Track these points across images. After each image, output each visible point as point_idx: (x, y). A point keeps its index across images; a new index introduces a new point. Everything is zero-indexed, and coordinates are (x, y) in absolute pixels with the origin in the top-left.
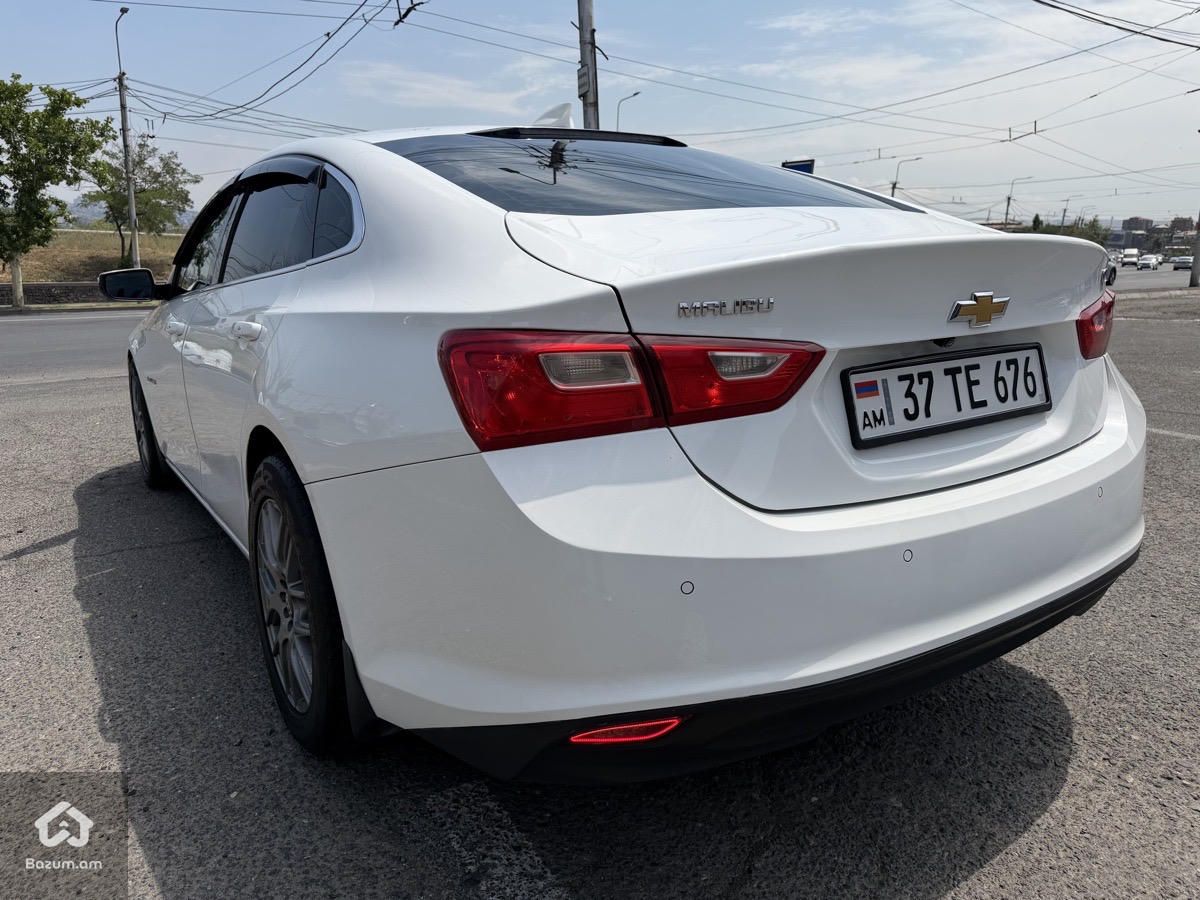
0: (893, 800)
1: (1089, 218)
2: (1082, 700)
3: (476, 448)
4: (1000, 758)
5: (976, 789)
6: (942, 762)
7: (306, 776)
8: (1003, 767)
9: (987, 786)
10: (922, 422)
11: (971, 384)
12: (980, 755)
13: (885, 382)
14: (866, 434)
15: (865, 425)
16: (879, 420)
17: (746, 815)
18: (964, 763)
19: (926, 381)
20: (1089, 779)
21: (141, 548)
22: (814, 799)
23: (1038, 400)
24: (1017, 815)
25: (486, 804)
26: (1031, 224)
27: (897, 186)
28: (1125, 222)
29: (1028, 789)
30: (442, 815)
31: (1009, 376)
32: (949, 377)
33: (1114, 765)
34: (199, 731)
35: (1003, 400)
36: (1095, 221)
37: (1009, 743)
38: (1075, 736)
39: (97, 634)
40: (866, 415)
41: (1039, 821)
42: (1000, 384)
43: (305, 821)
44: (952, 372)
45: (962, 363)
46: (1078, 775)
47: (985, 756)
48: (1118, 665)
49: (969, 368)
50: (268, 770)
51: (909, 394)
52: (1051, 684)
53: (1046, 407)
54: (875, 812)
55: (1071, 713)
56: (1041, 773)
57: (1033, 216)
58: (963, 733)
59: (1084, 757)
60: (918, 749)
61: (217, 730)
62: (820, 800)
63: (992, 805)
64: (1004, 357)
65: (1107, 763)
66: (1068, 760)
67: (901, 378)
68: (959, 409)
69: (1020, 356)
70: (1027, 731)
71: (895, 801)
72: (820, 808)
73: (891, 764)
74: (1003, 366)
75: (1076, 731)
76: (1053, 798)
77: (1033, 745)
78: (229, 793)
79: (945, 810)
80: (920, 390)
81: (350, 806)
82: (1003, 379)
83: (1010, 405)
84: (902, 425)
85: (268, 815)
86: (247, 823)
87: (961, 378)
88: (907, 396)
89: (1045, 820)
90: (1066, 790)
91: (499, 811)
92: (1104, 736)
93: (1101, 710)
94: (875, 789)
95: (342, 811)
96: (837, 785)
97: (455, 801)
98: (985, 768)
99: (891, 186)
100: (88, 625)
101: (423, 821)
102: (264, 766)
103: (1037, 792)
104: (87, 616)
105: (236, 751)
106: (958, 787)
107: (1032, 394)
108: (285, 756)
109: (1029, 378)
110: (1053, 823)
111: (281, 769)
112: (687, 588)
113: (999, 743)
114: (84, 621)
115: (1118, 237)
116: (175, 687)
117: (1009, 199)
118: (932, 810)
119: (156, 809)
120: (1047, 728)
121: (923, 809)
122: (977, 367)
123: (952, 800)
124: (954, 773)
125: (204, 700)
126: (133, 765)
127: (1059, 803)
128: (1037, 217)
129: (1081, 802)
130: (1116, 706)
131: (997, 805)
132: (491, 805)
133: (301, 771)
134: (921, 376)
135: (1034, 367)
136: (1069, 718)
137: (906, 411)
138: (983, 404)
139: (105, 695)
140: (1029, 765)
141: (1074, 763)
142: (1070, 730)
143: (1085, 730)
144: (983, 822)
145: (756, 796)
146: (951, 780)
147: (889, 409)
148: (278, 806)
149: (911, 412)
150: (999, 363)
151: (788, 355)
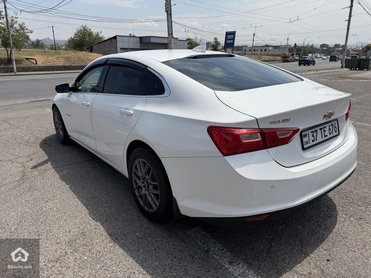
0: (299, 227)
1: (311, 44)
2: (337, 200)
3: (222, 155)
4: (321, 216)
5: (318, 224)
6: (308, 217)
7: (154, 228)
8: (323, 218)
9: (320, 222)
10: (315, 142)
11: (325, 131)
12: (316, 215)
13: (308, 133)
14: (305, 146)
15: (305, 144)
16: (307, 143)
17: (266, 232)
18: (313, 217)
19: (316, 132)
20: (343, 220)
21: (71, 164)
22: (281, 228)
23: (337, 133)
24: (329, 229)
25: (202, 233)
26: (294, 46)
27: (255, 35)
28: (321, 45)
29: (329, 223)
30: (193, 236)
31: (331, 128)
32: (320, 130)
33: (348, 216)
34: (119, 218)
35: (330, 134)
36: (312, 45)
37: (322, 212)
38: (337, 209)
39: (75, 192)
40: (305, 142)
41: (333, 230)
42: (330, 130)
43: (159, 239)
44: (321, 129)
45: (322, 127)
46: (340, 219)
47: (318, 215)
48: (344, 190)
49: (324, 128)
50: (143, 227)
51: (313, 136)
52: (329, 196)
53: (339, 134)
54: (296, 230)
55: (335, 203)
56: (332, 218)
57: (294, 44)
58: (311, 210)
59: (340, 214)
60: (302, 214)
61: (124, 217)
62: (282, 228)
63: (322, 227)
64: (330, 124)
65: (346, 215)
66: (337, 215)
67: (311, 132)
68: (322, 138)
69: (333, 123)
70: (326, 208)
71: (300, 227)
72: (283, 230)
73: (296, 218)
74: (330, 126)
75: (337, 208)
76: (335, 225)
77: (328, 212)
78: (136, 234)
79: (312, 229)
80: (315, 135)
81: (169, 235)
82: (330, 129)
83: (332, 135)
84: (312, 143)
85: (149, 239)
86: (145, 241)
87: (322, 130)
88: (312, 136)
89: (335, 230)
90: (338, 222)
91: (207, 234)
92: (344, 209)
93: (342, 202)
94: (294, 224)
95: (167, 236)
96: (285, 224)
97: (195, 232)
98: (318, 218)
99: (253, 35)
100: (70, 188)
101: (189, 238)
102: (141, 226)
103: (331, 223)
104: (69, 186)
105: (131, 222)
106: (313, 223)
107: (336, 132)
108: (146, 223)
109: (335, 128)
110: (337, 231)
111: (146, 226)
112: (273, 187)
113: (320, 212)
114: (69, 187)
115: (319, 50)
116: (106, 206)
117: (288, 39)
118: (309, 229)
119: (119, 238)
120: (330, 207)
121: (307, 229)
122: (325, 127)
123: (312, 226)
124: (312, 220)
125: (116, 209)
126: (107, 227)
127: (337, 226)
128: (295, 44)
129: (342, 225)
130: (345, 201)
131: (323, 227)
132: (204, 233)
133: (152, 227)
134: (315, 131)
135: (336, 125)
136: (335, 204)
137: (312, 140)
138: (327, 136)
139: (87, 208)
140: (328, 217)
141: (338, 216)
142: (336, 208)
143: (339, 207)
144: (321, 231)
145: (267, 227)
146: (311, 221)
147: (309, 140)
148: (150, 236)
149: (313, 140)
150: (330, 125)
151: (292, 131)
